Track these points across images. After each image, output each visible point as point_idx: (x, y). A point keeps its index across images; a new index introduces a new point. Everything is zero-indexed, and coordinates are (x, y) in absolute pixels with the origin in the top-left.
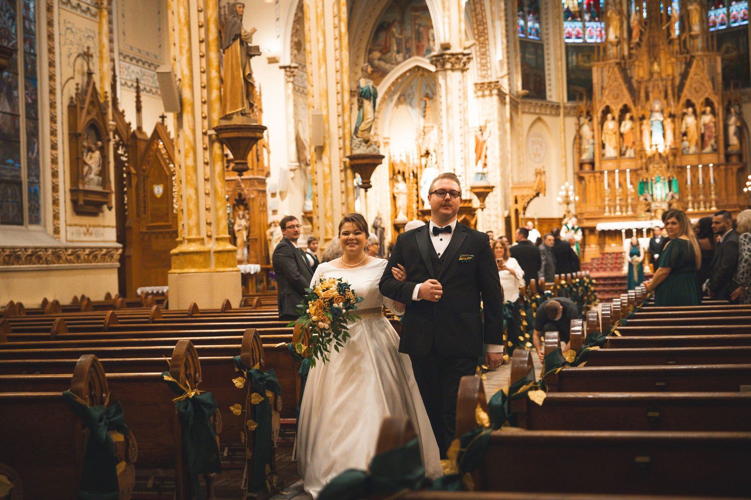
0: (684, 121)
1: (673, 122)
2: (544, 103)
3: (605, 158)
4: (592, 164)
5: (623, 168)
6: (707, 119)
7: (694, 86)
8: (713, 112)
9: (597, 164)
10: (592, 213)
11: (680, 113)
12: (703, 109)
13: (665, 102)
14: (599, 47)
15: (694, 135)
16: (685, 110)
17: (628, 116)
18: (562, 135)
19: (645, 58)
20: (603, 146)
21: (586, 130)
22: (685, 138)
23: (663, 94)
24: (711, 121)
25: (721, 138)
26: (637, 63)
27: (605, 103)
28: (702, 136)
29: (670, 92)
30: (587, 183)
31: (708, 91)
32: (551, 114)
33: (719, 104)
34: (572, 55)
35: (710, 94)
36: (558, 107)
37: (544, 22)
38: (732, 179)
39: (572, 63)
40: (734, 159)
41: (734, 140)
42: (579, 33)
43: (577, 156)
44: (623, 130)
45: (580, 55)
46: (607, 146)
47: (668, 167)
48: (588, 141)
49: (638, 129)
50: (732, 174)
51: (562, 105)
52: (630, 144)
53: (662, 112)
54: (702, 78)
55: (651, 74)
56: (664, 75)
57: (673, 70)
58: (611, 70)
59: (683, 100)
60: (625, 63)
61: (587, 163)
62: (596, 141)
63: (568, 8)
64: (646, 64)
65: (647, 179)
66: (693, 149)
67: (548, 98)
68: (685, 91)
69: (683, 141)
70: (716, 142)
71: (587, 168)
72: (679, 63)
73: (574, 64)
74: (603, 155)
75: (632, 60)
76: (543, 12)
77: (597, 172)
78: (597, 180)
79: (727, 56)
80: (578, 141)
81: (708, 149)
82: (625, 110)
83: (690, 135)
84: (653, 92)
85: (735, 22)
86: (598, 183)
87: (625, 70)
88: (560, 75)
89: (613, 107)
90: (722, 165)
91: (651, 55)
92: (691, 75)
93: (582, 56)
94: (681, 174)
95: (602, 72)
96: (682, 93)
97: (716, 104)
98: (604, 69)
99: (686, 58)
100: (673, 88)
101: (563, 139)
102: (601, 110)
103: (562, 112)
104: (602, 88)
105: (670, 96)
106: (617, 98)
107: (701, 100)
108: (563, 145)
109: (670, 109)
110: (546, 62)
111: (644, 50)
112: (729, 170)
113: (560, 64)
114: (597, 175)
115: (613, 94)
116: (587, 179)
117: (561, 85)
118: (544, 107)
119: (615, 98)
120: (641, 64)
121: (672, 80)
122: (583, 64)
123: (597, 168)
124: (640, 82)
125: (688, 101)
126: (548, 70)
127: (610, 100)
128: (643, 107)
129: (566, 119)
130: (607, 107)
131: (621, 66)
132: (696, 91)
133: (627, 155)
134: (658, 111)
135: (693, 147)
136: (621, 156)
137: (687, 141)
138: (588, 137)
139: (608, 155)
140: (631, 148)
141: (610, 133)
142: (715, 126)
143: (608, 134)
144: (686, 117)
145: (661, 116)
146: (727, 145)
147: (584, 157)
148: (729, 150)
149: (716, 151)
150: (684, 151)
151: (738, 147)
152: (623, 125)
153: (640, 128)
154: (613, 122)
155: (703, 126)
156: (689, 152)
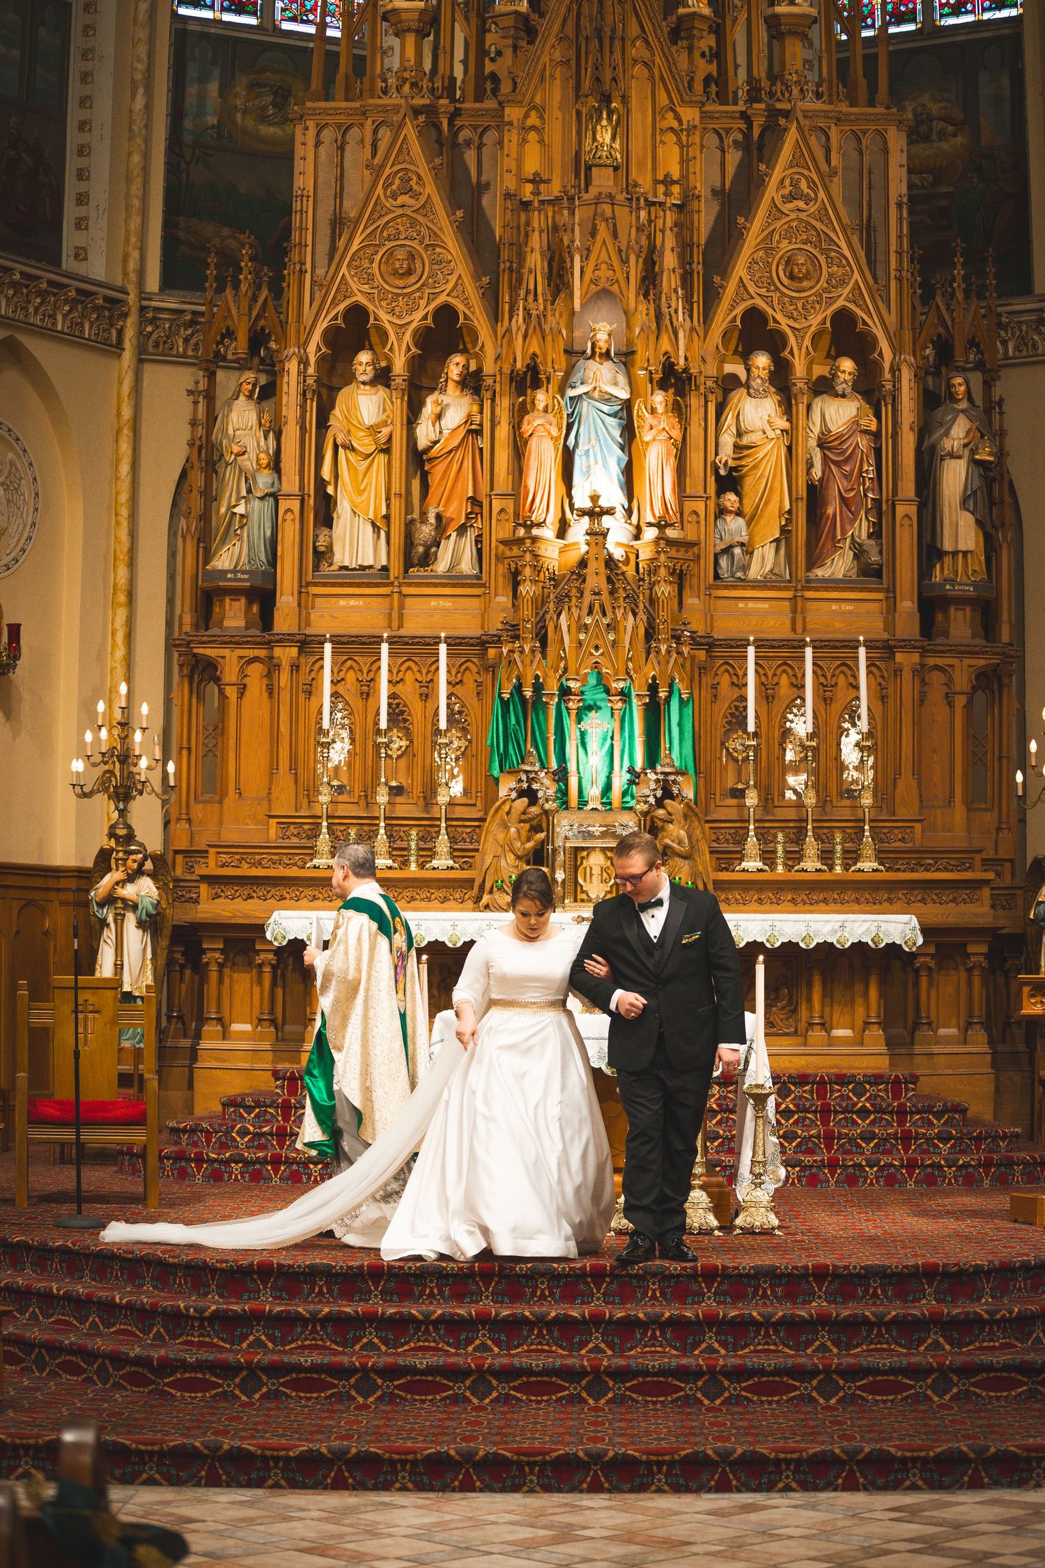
0: (730, 419)
1: (679, 410)
2: (44, 274)
3: (325, 568)
4: (262, 597)
5: (413, 627)
6: (841, 413)
7: (785, 246)
8: (871, 389)
9: (286, 600)
10: (243, 851)
11: (711, 370)
12: (820, 370)
13: (643, 313)
14: (332, 59)
15: (772, 488)
16: (735, 368)
17: (455, 366)
18: (125, 447)
19: (555, 94)
21: (240, 420)
22: (730, 499)
23: (635, 268)
24: (855, 426)
25: (906, 510)
26: (513, 113)
27: (344, 291)
28: (815, 495)
29: (670, 260)
30: (231, 692)
31: (849, 290)
32: (72, 338)
33: (896, 350)
34: (203, 79)
35: (856, 296)
36: (114, 306)
38: (948, 724)
39: (201, 113)
40: (960, 625)
41: (962, 531)
43: (188, 550)
44: (425, 433)
45: (242, 82)
46: (343, 508)
47: (650, 634)
48: (249, 477)
49: (503, 431)
50: (949, 699)
51: (132, 298)
52: (457, 511)
53: (625, 358)
54: (822, 215)
55: (582, 169)
56: (645, 182)
57: (685, 161)
58: (385, 134)
59: (726, 315)
60: (454, 115)
61: (234, 593)
62: (290, 483)
64: (557, 126)
65: (538, 687)
66: (764, 560)
67: (68, 263)
68: (740, 270)
69: (721, 512)
70: (876, 534)
71: (234, 615)
72: (713, 140)
73: (212, 120)
74: (322, 556)
75: (490, 104)
77: (287, 640)
78: (284, 678)
79: (924, 151)
80: (197, 479)
81: (840, 565)
82: (444, 336)
83: (753, 486)
84: (586, 257)
85: (955, 12)
86: (285, 696)
87: (455, 145)
88: (136, 158)
89: (384, 316)
90: (906, 645)
91: (587, 83)
92: (771, 192)
93: (252, 86)
94: (708, 680)
95: (341, 148)
96: (725, 275)
97: (884, 345)
98: (354, 133)
99: (744, 116)
100: (685, 248)
101: (125, 468)
102: (322, 325)
103: (130, 333)
104: (338, 224)
105: (670, 281)
106: (409, 272)
107: (815, 321)
108: (124, 497)
109: (665, 345)
110: (75, 90)
111: (550, 51)
112: (936, 678)
113: (140, 102)
114: (286, 654)
115: (390, 253)
116: (230, 673)
117: (136, 203)
118: (40, 293)
119: (395, 273)
120: (533, 120)
121: (680, 208)
122: (250, 123)
123: (284, 621)
124: (526, 205)
125: (754, 318)
126: (83, 126)
127: (370, 279)
128: (535, 325)
129: (147, 367)
130: (357, 314)
131: (437, 127)
132: (792, 277)
133: (442, 566)
134: (606, 355)
135: (769, 551)
136: (408, 564)
137: (739, 513)
138: (248, 462)
139: (343, 556)
140: (462, 530)
141: (364, 444)
142: (878, 451)
143: (353, 449)
144: (739, 395)
145: (622, 379)
146: (930, 552)
147: (224, 560)
148: (937, 577)
149: (878, 573)
150: (724, 562)
151: (978, 563)
152: (429, 409)
153: (516, 426)
154: (382, 392)
155: (820, 445)
156: (745, 568)
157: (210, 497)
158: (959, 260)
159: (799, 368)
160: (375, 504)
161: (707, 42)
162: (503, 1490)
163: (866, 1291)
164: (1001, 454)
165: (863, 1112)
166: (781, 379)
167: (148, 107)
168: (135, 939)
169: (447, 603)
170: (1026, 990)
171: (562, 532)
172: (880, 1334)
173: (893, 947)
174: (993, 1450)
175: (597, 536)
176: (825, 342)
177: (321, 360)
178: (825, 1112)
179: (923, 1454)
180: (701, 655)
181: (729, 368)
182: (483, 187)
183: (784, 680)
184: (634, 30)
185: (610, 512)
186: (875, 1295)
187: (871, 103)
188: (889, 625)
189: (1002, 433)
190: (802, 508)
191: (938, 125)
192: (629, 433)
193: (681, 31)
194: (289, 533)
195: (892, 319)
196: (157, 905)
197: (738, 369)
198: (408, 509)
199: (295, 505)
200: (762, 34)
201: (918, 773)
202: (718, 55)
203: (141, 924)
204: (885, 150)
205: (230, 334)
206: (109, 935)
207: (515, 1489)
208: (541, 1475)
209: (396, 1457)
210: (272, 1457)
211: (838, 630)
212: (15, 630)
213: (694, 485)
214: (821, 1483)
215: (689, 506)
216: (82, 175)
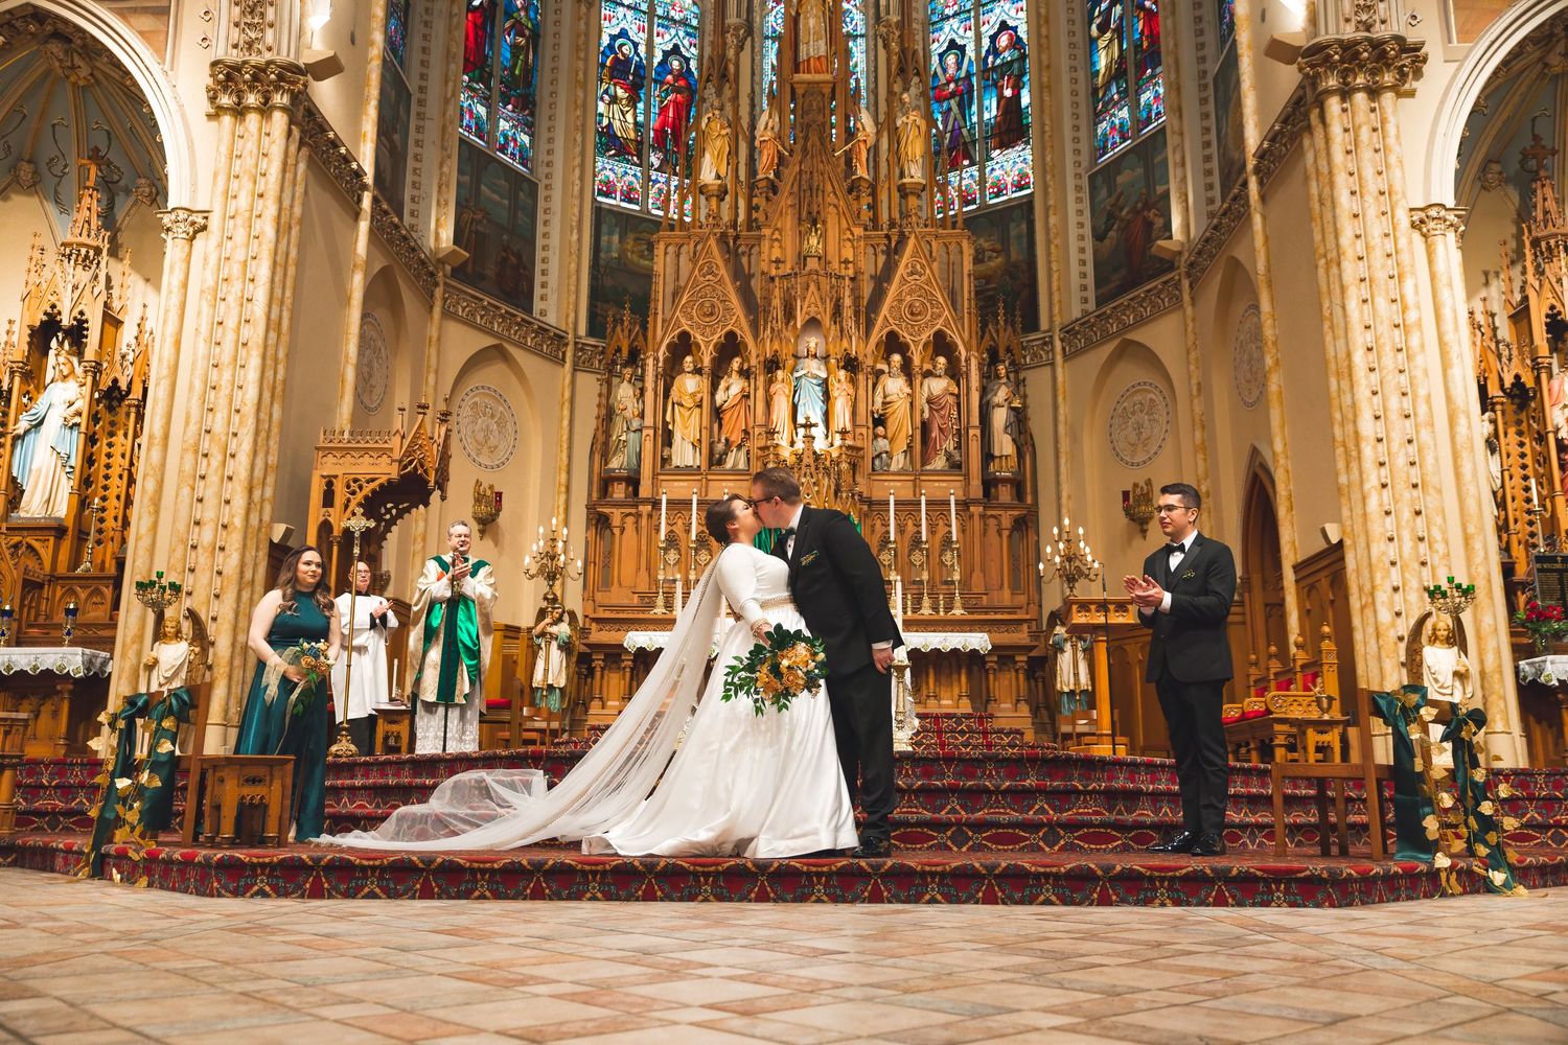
0: (879, 389)
1: (853, 381)
2: (521, 315)
3: (667, 466)
4: (633, 481)
6: (938, 386)
7: (908, 298)
8: (954, 372)
9: (645, 483)
11: (870, 362)
12: (927, 366)
13: (834, 331)
15: (902, 423)
16: (882, 364)
17: (736, 363)
18: (566, 412)
19: (788, 222)
20: (668, 438)
21: (625, 392)
22: (880, 430)
23: (829, 306)
24: (946, 392)
25: (975, 432)
26: (766, 234)
27: (678, 324)
28: (925, 427)
29: (847, 302)
30: (617, 531)
31: (943, 319)
32: (536, 351)
33: (968, 350)
34: (611, 234)
35: (947, 324)
36: (559, 339)
37: (544, 135)
38: (999, 546)
39: (609, 251)
40: (1005, 494)
41: (1004, 445)
42: (631, 189)
44: (720, 397)
45: (631, 237)
46: (677, 436)
48: (628, 422)
49: (761, 393)
50: (999, 533)
51: (570, 337)
52: (736, 437)
54: (928, 282)
55: (802, 259)
56: (834, 265)
57: (856, 255)
59: (877, 333)
60: (736, 238)
61: (619, 479)
62: (649, 421)
63: (610, 125)
64: (789, 239)
66: (899, 462)
67: (536, 314)
68: (884, 310)
69: (876, 436)
70: (958, 447)
71: (619, 492)
72: (871, 250)
73: (615, 255)
74: (666, 461)
75: (755, 232)
76: (543, 112)
77: (645, 501)
78: (644, 521)
79: (981, 268)
81: (939, 463)
82: (730, 347)
83: (892, 424)
84: (803, 301)
85: (997, 195)
86: (644, 532)
87: (737, 255)
88: (573, 266)
89: (699, 337)
90: (975, 502)
91: (804, 215)
92: (901, 270)
93: (636, 239)
94: (869, 521)
95: (678, 256)
96: (877, 314)
97: (961, 348)
98: (684, 249)
99: (888, 237)
100: (857, 299)
101: (566, 423)
102: (666, 342)
103: (569, 355)
104: (677, 294)
105: (848, 312)
106: (712, 314)
107: (924, 337)
108: (565, 437)
109: (845, 344)
110: (540, 229)
111: (785, 200)
112: (992, 522)
113: (575, 237)
114: (645, 509)
115: (702, 304)
116: (616, 520)
117: (573, 288)
118: (518, 324)
119: (705, 315)
120: (776, 235)
121: (853, 279)
122: (635, 258)
123: (645, 491)
124: (772, 279)
125: (892, 335)
126: (545, 248)
127: (692, 318)
128: (776, 335)
129: (579, 374)
130: (685, 336)
131: (727, 244)
132: (912, 314)
133: (729, 465)
134: (815, 356)
135: (901, 457)
136: (711, 464)
137: (885, 437)
138: (628, 414)
139: (676, 461)
140: (739, 447)
141: (688, 402)
142: (959, 405)
143: (681, 405)
144: (883, 377)
145: (823, 367)
146: (988, 456)
147: (615, 463)
148: (991, 469)
149: (959, 466)
150: (877, 462)
151: (1013, 462)
152: (723, 384)
153: (767, 390)
154: (698, 377)
155: (929, 401)
156: (889, 465)
157: (608, 434)
158: (1001, 305)
159: (916, 361)
160: (693, 433)
161: (866, 200)
162: (681, 899)
163: (984, 773)
164: (1025, 406)
165: (962, 733)
166: (907, 369)
167: (579, 240)
168: (556, 656)
169: (732, 484)
170: (1075, 607)
171: (792, 444)
172: (997, 801)
173: (974, 652)
174: (1118, 868)
175: (810, 438)
176: (930, 350)
177: (665, 360)
178: (940, 732)
179: (1054, 870)
180: (865, 508)
181: (879, 366)
182: (751, 276)
183: (910, 523)
184: (829, 188)
185: (815, 425)
186: (990, 774)
187: (954, 228)
188: (966, 492)
189: (1025, 397)
190: (918, 432)
191: (988, 254)
192: (827, 397)
193: (853, 188)
194: (648, 446)
195: (966, 335)
196: (570, 637)
197: (885, 367)
198: (711, 436)
199: (651, 432)
200: (896, 195)
201: (983, 571)
202: (873, 207)
203: (560, 647)
204: (961, 252)
205: (619, 350)
206: (542, 654)
207: (692, 898)
208: (715, 884)
209: (587, 868)
210: (479, 869)
211: (939, 496)
212: (499, 495)
213: (861, 419)
214: (963, 896)
215: (858, 431)
216: (544, 273)
